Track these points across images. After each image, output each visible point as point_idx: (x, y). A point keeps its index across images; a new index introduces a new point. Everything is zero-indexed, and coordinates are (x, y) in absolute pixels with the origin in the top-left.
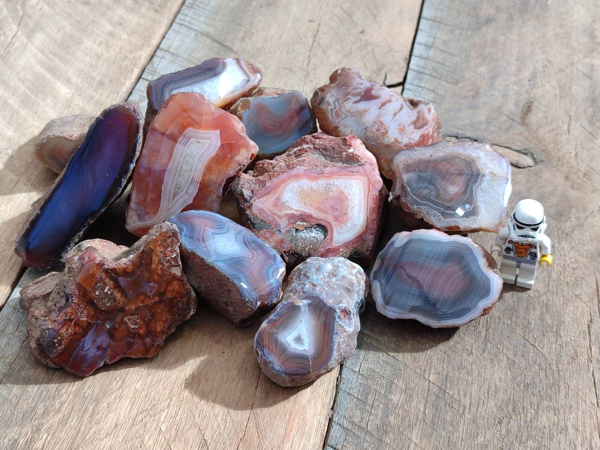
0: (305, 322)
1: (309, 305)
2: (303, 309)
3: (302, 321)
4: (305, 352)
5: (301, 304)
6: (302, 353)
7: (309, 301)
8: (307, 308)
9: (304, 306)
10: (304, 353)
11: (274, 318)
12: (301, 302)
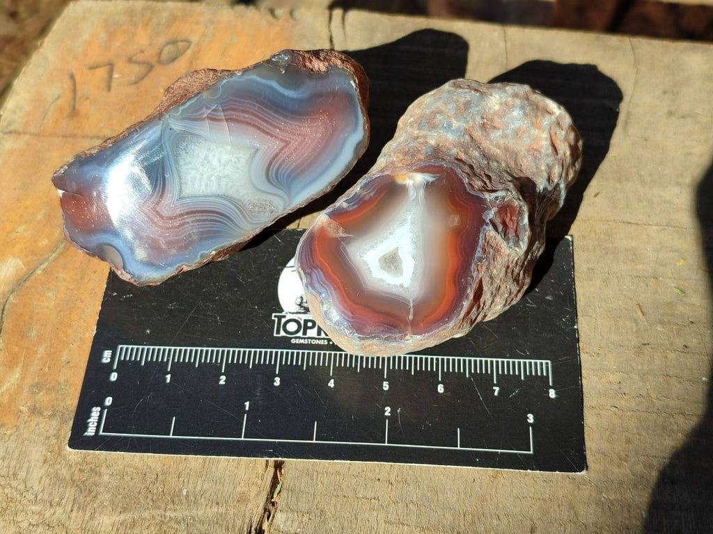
0: (412, 223)
1: (428, 186)
2: (412, 194)
3: (405, 220)
4: (401, 290)
5: (409, 182)
6: (394, 291)
7: (429, 178)
8: (422, 193)
9: (416, 188)
10: (400, 292)
11: (345, 205)
12: (411, 178)
